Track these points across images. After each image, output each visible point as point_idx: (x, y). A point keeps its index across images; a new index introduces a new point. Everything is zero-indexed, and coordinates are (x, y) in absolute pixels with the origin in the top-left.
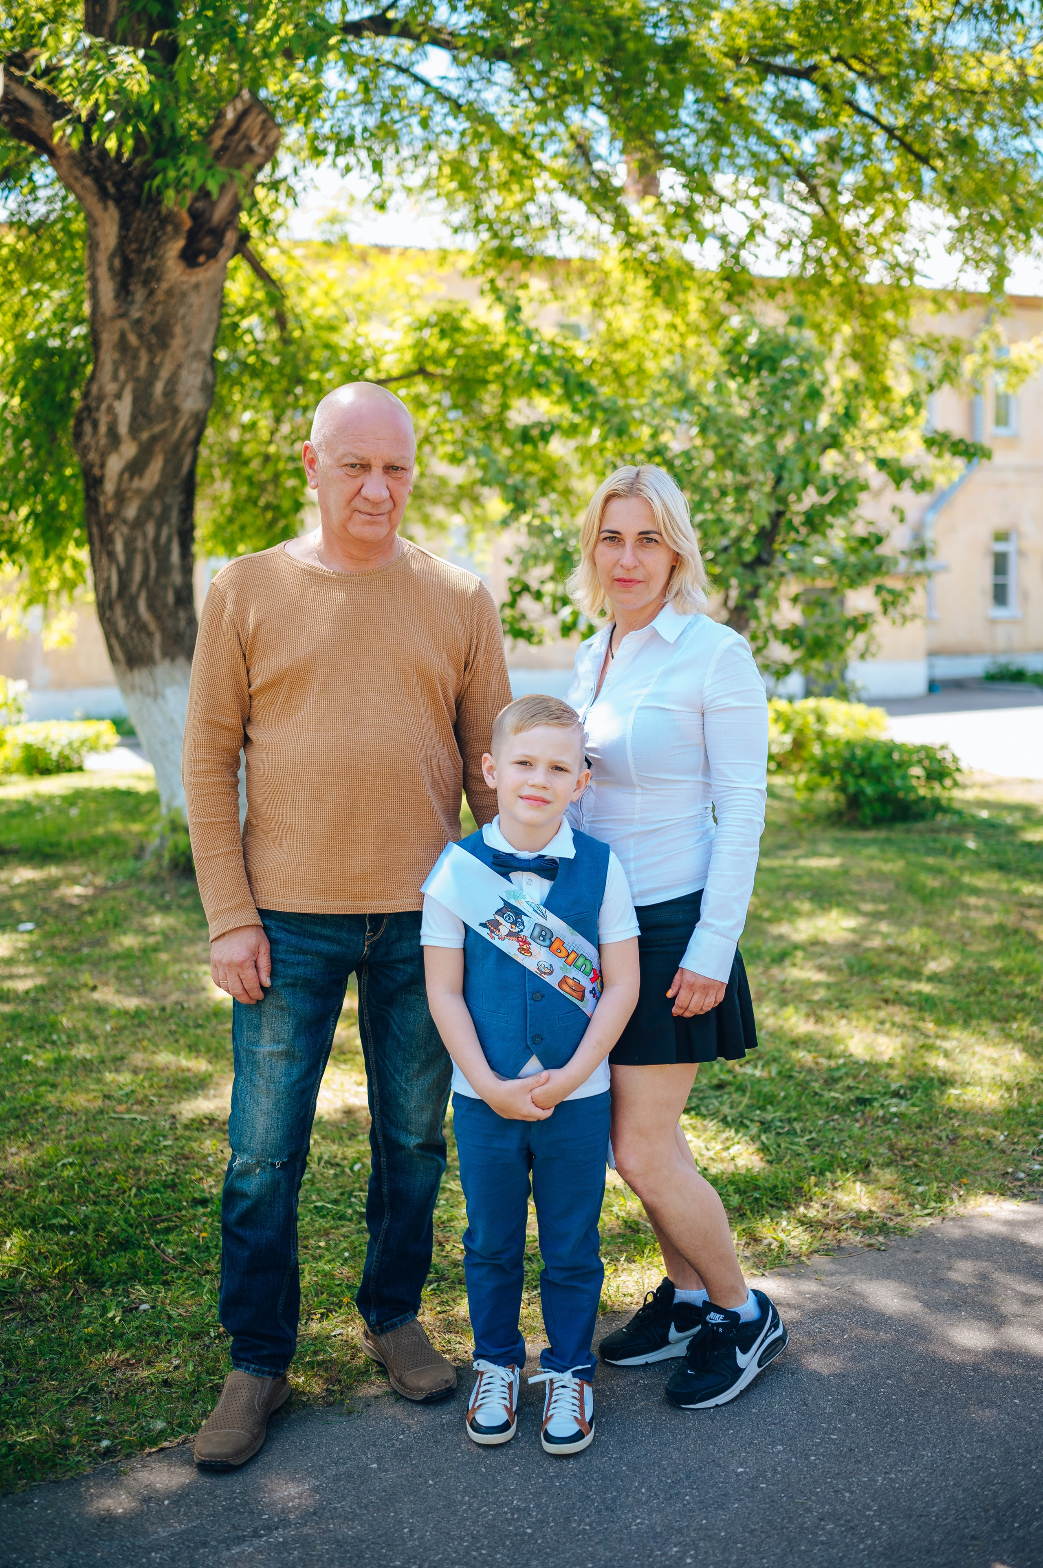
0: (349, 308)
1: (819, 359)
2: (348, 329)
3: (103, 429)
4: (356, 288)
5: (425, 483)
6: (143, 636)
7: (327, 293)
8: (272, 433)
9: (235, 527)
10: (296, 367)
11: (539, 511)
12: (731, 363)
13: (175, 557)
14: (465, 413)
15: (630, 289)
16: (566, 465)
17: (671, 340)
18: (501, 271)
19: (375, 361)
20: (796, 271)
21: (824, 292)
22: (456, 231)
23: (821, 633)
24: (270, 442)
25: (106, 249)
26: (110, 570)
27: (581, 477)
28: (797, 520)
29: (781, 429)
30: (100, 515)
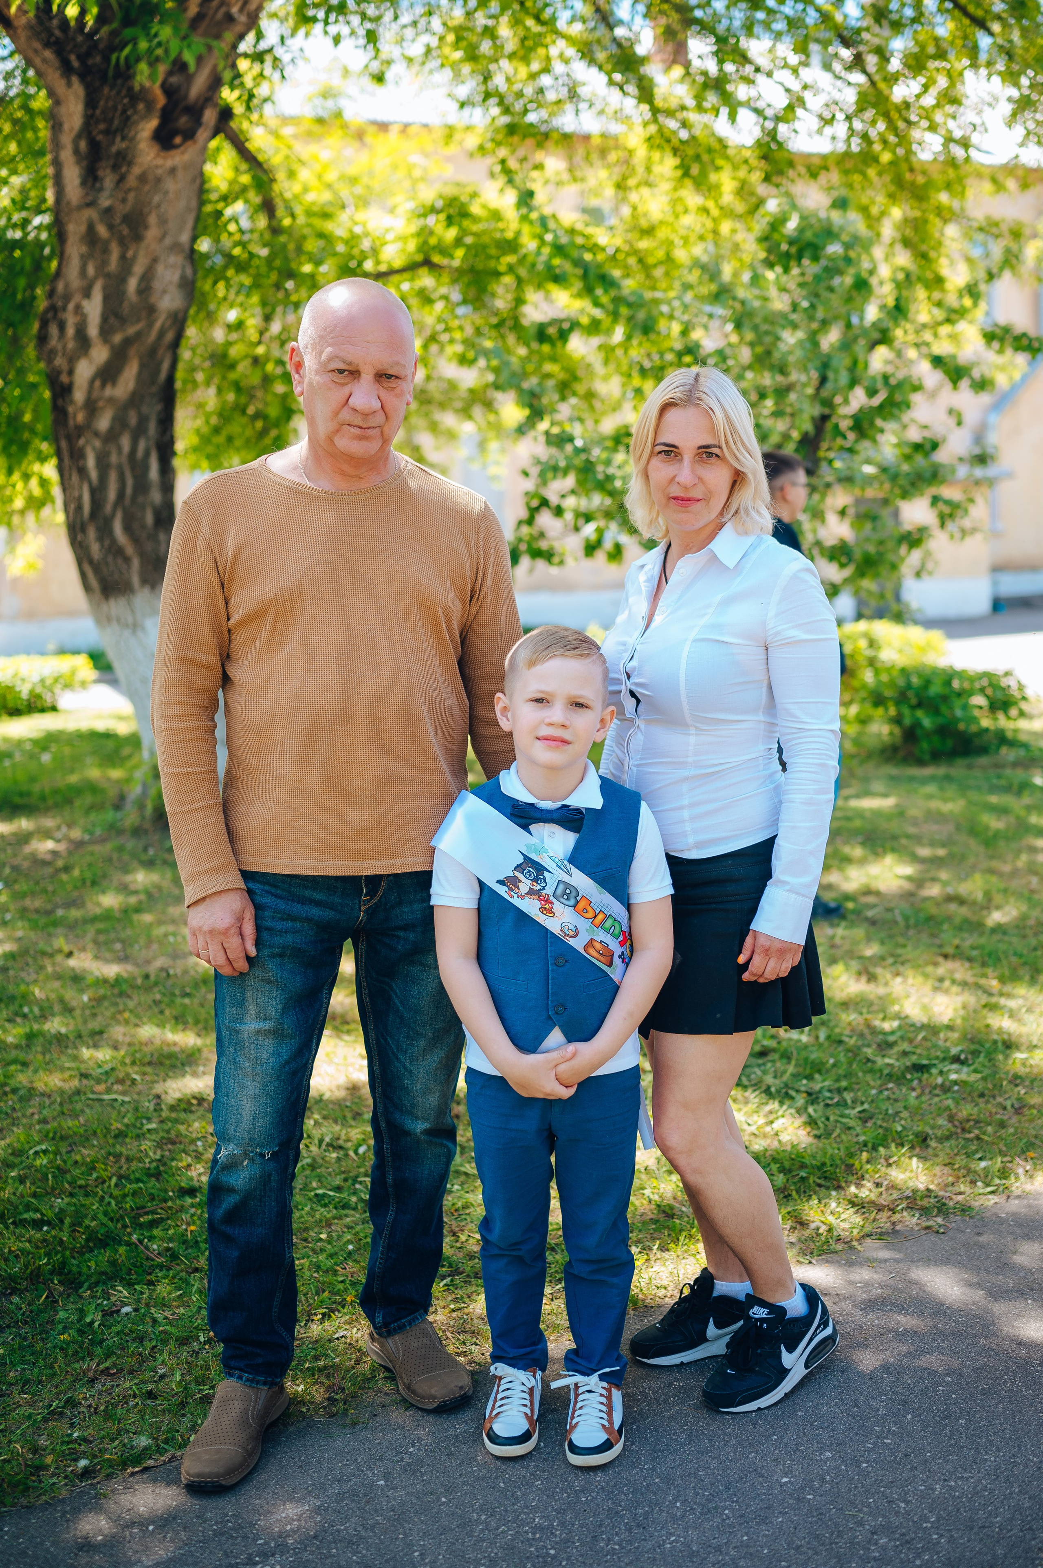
0: (345, 192)
1: (867, 245)
2: (344, 217)
3: (70, 331)
4: (352, 171)
5: (432, 387)
6: (120, 561)
7: (320, 177)
8: (261, 333)
9: (221, 439)
10: (286, 259)
11: (558, 417)
12: (769, 251)
13: (154, 473)
14: (476, 309)
15: (657, 169)
16: (589, 366)
17: (704, 225)
18: (513, 151)
19: (375, 251)
20: (841, 147)
21: (872, 172)
22: (462, 105)
23: (872, 549)
24: (259, 343)
25: (71, 130)
26: (81, 488)
27: (606, 379)
28: (845, 424)
29: (825, 324)
30: (68, 428)
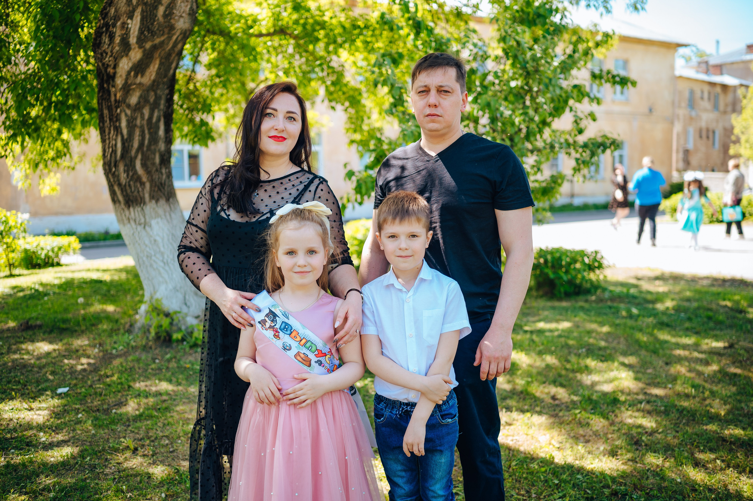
3: (117, 40)
13: (161, 132)
26: (116, 140)
30: (110, 101)
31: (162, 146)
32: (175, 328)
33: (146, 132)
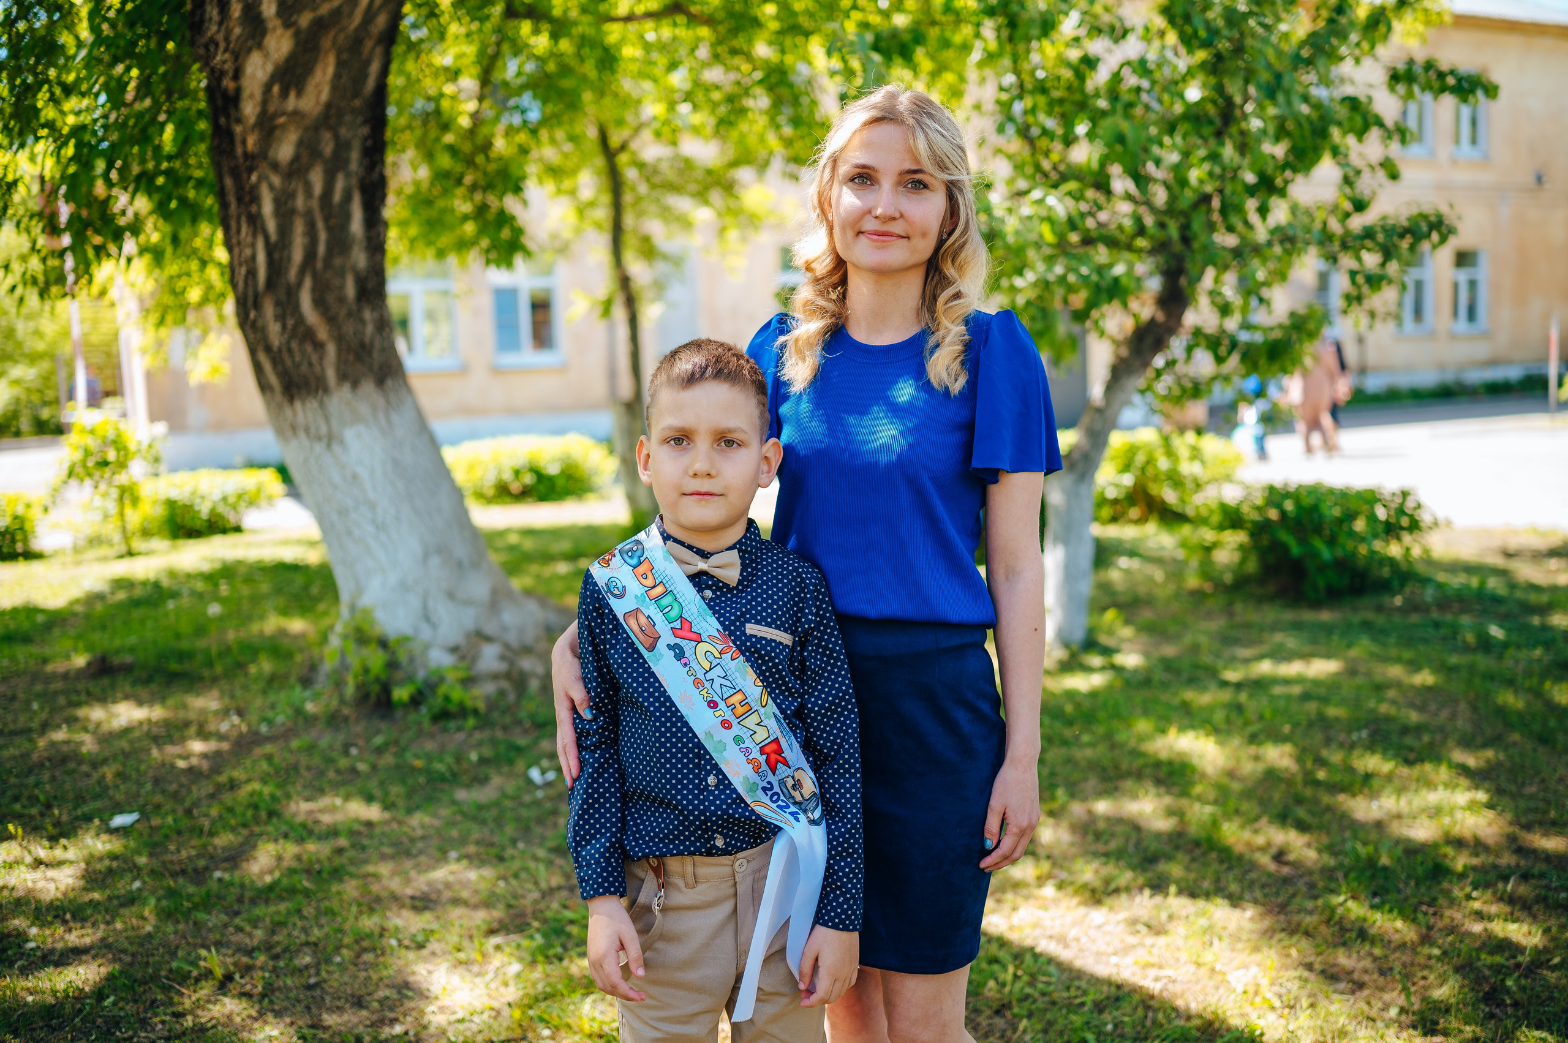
6: (309, 348)
13: (357, 225)
26: (253, 245)
30: (235, 157)
31: (360, 258)
32: (399, 675)
33: (320, 225)
